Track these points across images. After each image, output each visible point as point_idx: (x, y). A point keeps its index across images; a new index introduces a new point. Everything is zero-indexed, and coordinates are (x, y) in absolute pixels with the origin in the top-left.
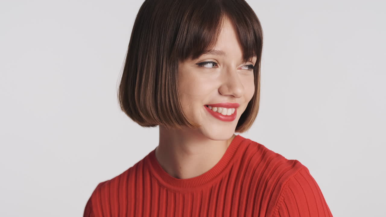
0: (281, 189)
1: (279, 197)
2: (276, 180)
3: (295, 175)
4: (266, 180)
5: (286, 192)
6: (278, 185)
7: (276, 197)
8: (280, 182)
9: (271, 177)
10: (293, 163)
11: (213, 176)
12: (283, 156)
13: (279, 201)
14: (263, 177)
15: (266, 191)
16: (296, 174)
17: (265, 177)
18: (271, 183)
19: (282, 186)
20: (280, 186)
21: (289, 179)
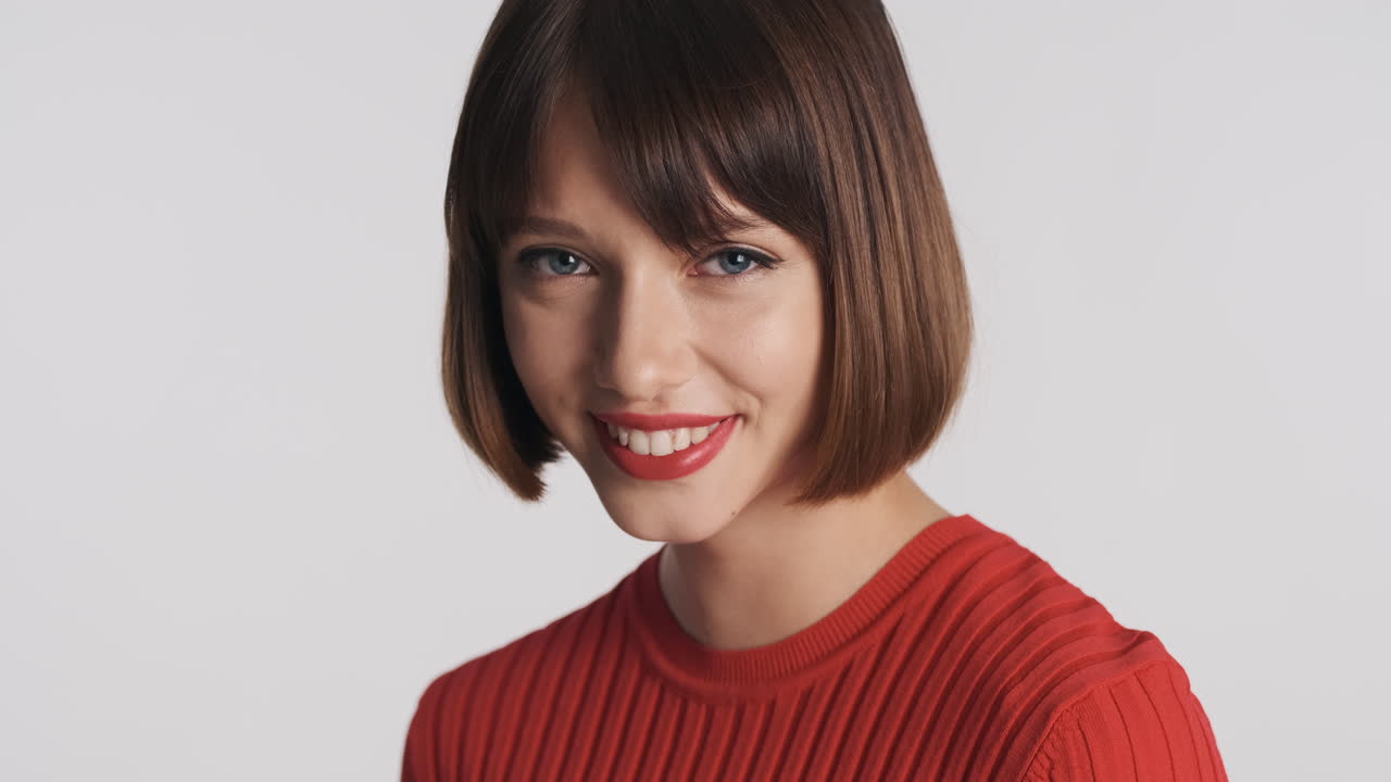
0: (1048, 729)
1: (1036, 756)
2: (1037, 690)
3: (1116, 685)
4: (1002, 686)
5: (1064, 740)
6: (1040, 710)
7: (1024, 756)
8: (1048, 699)
9: (1023, 679)
10: (1135, 639)
11: (823, 647)
12: (1110, 610)
13: (1029, 774)
14: (997, 674)
15: (993, 729)
16: (1123, 681)
17: (1004, 675)
18: (1018, 698)
19: (1055, 715)
20: (1047, 716)
21: (1086, 693)
